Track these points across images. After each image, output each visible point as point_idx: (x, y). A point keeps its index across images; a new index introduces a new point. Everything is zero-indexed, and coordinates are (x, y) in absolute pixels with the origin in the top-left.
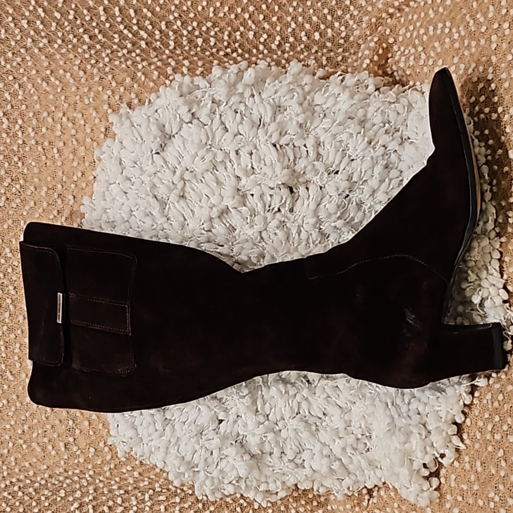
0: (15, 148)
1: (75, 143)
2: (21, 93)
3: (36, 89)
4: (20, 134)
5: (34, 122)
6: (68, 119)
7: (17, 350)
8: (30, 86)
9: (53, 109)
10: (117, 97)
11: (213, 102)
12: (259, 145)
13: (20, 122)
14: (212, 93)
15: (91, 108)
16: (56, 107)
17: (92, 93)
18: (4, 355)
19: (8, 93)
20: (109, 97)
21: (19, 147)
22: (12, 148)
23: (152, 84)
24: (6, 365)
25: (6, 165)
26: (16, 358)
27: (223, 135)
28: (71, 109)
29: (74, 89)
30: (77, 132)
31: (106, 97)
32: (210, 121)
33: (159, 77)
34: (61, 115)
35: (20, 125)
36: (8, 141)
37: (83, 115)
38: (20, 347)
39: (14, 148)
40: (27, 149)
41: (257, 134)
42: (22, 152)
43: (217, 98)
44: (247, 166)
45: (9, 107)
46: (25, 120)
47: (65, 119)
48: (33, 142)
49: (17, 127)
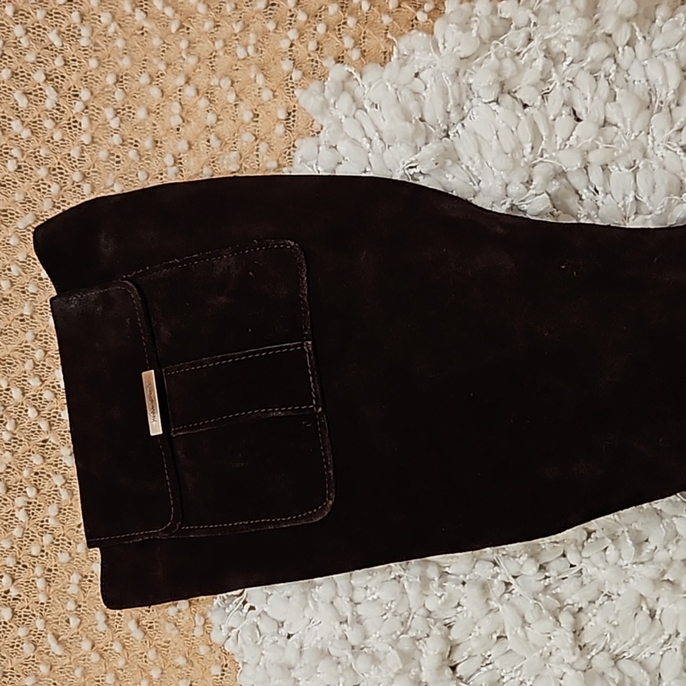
0: (75, 153)
1: (215, 142)
2: (85, 32)
3: (120, 25)
4: (84, 122)
5: (119, 95)
6: (198, 91)
7: (73, 589)
8: (105, 18)
9: (162, 67)
10: (312, 46)
11: (545, 56)
12: (653, 149)
13: (85, 95)
14: (547, 37)
15: (253, 68)
16: (168, 65)
17: (252, 36)
18: (42, 598)
19: (55, 31)
20: (292, 45)
21: (83, 151)
22: (66, 151)
23: (387, 20)
24: (47, 621)
25: (55, 188)
26: (71, 606)
27: (574, 130)
28: (204, 70)
29: (208, 25)
30: (218, 120)
31: (285, 45)
32: (540, 97)
33: (399, 6)
34: (181, 81)
35: (84, 103)
36: (57, 136)
37: (233, 82)
38: (80, 581)
39: (72, 153)
40: (103, 154)
41: (649, 125)
42: (89, 162)
43: (557, 46)
44: (625, 196)
45: (59, 62)
46: (96, 93)
47: (189, 91)
48: (116, 139)
49: (79, 106)
